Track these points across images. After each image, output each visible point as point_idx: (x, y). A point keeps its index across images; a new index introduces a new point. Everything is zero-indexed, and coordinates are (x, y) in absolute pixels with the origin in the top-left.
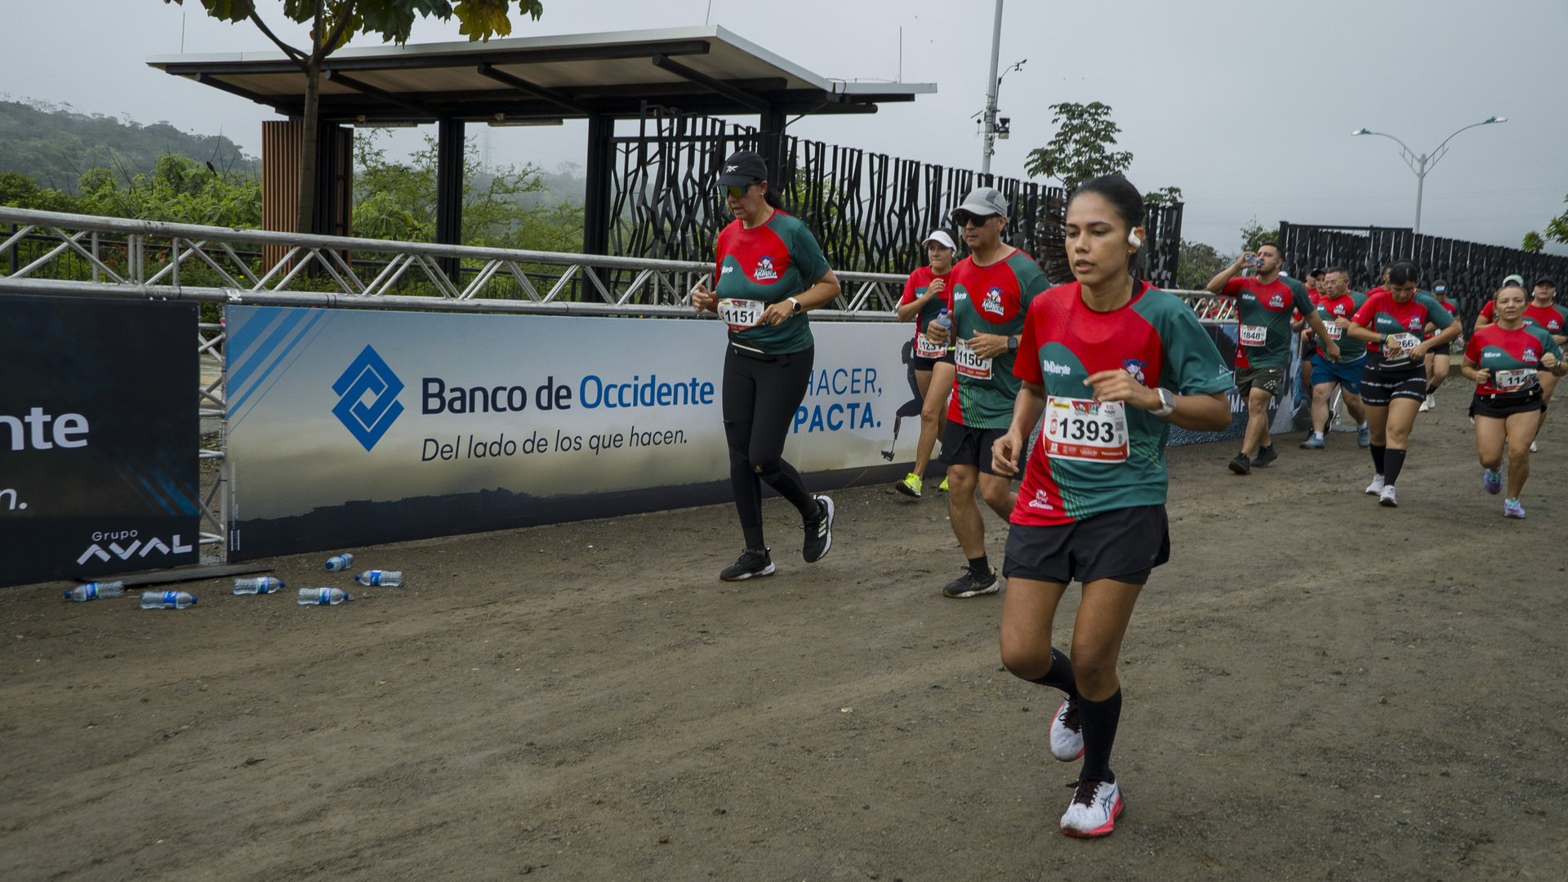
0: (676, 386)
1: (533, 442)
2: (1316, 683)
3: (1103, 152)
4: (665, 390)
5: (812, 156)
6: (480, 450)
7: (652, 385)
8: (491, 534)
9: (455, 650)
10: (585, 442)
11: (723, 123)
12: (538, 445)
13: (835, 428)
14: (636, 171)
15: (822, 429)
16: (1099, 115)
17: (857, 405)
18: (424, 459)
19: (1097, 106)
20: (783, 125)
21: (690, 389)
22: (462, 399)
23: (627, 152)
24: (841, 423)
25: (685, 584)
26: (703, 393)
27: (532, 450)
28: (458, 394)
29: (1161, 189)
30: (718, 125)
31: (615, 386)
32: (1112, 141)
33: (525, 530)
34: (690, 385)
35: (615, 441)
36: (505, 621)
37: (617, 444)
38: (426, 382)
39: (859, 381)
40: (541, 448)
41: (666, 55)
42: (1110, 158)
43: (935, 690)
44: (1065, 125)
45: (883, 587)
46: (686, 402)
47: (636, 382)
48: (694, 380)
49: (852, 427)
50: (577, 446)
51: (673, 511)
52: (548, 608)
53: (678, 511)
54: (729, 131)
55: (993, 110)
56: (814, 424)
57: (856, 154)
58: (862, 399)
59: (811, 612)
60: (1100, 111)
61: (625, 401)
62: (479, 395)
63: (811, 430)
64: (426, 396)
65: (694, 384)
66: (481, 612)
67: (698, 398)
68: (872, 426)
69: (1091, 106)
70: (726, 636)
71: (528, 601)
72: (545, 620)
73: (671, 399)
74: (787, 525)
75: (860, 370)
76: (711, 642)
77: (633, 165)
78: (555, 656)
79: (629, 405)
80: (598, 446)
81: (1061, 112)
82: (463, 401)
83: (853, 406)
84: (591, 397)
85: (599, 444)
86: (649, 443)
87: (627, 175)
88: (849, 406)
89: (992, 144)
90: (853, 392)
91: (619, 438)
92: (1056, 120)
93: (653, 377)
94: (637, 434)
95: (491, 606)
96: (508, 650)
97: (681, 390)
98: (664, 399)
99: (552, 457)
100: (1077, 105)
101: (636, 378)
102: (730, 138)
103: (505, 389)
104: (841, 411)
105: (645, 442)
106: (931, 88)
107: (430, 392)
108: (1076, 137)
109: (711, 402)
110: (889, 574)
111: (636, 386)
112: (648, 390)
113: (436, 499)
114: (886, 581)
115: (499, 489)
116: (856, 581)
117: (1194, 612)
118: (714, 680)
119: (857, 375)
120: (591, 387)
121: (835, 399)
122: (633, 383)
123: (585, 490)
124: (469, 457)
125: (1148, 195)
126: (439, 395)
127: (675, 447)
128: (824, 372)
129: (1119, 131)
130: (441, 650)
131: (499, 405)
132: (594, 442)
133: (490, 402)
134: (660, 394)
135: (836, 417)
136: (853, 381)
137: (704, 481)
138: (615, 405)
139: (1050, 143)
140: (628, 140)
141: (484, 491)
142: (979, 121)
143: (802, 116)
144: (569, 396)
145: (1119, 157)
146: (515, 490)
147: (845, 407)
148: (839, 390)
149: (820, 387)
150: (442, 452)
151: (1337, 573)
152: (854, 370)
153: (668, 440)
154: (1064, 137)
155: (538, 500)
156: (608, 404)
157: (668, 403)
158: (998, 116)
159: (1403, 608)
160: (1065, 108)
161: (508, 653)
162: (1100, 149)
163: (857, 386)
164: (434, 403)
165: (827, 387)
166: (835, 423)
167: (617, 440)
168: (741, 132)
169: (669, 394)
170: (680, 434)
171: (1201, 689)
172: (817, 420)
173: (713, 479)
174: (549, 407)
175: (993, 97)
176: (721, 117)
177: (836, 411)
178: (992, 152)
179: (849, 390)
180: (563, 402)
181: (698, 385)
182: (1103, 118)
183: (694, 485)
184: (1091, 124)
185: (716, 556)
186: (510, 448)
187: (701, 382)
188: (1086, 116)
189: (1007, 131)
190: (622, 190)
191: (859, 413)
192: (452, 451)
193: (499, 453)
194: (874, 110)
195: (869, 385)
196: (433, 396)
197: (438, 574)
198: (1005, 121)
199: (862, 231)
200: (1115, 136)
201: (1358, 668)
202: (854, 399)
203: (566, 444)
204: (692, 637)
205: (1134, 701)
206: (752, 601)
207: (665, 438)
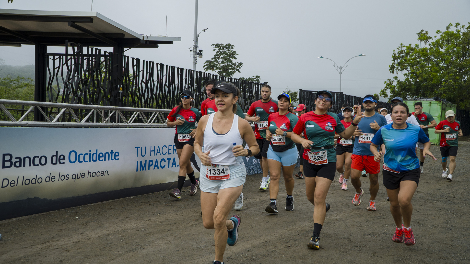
0: (105, 154)
1: (49, 178)
2: (351, 250)
3: (232, 62)
4: (101, 155)
5: (135, 64)
6: (27, 182)
7: (96, 153)
8: (30, 216)
9: (40, 261)
10: (70, 177)
11: (100, 50)
12: (52, 179)
13: (163, 168)
14: (59, 67)
15: (158, 168)
16: (230, 48)
17: (170, 159)
18: (2, 187)
19: (229, 45)
20: (122, 52)
21: (110, 154)
22: (20, 162)
23: (54, 60)
24: (165, 165)
25: (122, 228)
26: (115, 156)
27: (49, 181)
28: (18, 160)
29: (253, 76)
30: (98, 51)
31: (82, 154)
32: (235, 58)
33: (45, 213)
34: (111, 153)
35: (82, 176)
36: (57, 248)
37: (83, 177)
38: (4, 155)
39: (171, 150)
40: (53, 180)
41: (74, 22)
42: (235, 64)
43: (229, 259)
44: (217, 52)
45: (195, 225)
46: (109, 160)
47: (90, 153)
48: (112, 151)
49: (169, 167)
50: (67, 178)
51: (103, 202)
52: (71, 242)
53: (105, 202)
54: (102, 53)
55: (196, 47)
56: (155, 166)
57: (151, 63)
58: (172, 156)
59: (174, 235)
60: (230, 47)
61: (86, 160)
62: (27, 160)
63: (154, 169)
64: (4, 161)
65: (112, 152)
66: (44, 246)
67: (113, 158)
68: (176, 166)
69: (227, 45)
70: (146, 246)
71: (62, 240)
72: (73, 246)
73: (103, 158)
74: (151, 205)
75: (171, 146)
76: (142, 248)
77: (57, 65)
78: (84, 258)
79: (87, 161)
80: (75, 178)
81: (216, 47)
82: (21, 163)
83: (169, 159)
84: (73, 159)
85: (76, 177)
86: (95, 176)
87: (54, 69)
88: (168, 159)
89: (196, 59)
90: (169, 154)
91: (83, 174)
92: (214, 50)
93: (97, 150)
94: (90, 173)
95: (47, 243)
96: (63, 258)
97: (107, 155)
98: (101, 159)
99: (57, 183)
100: (222, 45)
101: (90, 151)
102: (102, 56)
103: (38, 157)
104: (165, 161)
105: (93, 176)
106: (179, 39)
107: (6, 159)
108: (222, 56)
109: (118, 159)
110: (195, 220)
111: (90, 154)
112: (95, 155)
113: (7, 203)
114: (196, 223)
115: (35, 197)
116: (185, 223)
117: (304, 228)
118: (150, 262)
119: (170, 148)
120: (73, 155)
121: (163, 157)
122: (89, 153)
123: (70, 196)
124: (22, 185)
125: (249, 78)
126: (10, 160)
127: (105, 177)
128: (159, 147)
129: (237, 54)
130: (34, 262)
131: (36, 163)
132: (74, 176)
133: (32, 162)
134: (99, 157)
135: (163, 163)
136: (169, 150)
137: (115, 190)
138: (82, 162)
139: (212, 59)
140: (54, 55)
141: (28, 199)
142: (191, 51)
143: (131, 48)
144: (64, 159)
145: (238, 64)
146: (42, 198)
147: (166, 160)
148: (164, 153)
149: (157, 152)
150: (11, 184)
151: (345, 213)
152: (169, 146)
153: (102, 175)
154: (217, 56)
155: (51, 201)
156: (79, 162)
157: (102, 160)
158: (198, 49)
159: (369, 224)
160: (217, 45)
161: (64, 260)
162: (231, 61)
163: (170, 152)
164: (7, 164)
165: (160, 152)
166: (163, 166)
167: (82, 175)
168: (107, 54)
169: (102, 157)
170: (107, 172)
171: (316, 254)
172: (156, 165)
173: (119, 189)
174: (56, 163)
175: (196, 41)
176: (99, 48)
177: (163, 161)
178: (196, 62)
179: (167, 153)
180: (62, 161)
181: (113, 153)
182: (232, 49)
183: (112, 191)
184: (227, 51)
185: (129, 217)
186: (40, 180)
187: (114, 152)
188: (225, 49)
189: (202, 55)
190: (52, 74)
191: (171, 162)
192: (15, 183)
193: (35, 183)
194: (157, 47)
195: (174, 151)
196: (7, 161)
197: (16, 233)
198: (201, 51)
199: (155, 92)
200: (236, 56)
201: (362, 245)
202: (169, 156)
203: (63, 178)
204: (134, 247)
205: (296, 259)
206: (151, 233)
207: (101, 174)
